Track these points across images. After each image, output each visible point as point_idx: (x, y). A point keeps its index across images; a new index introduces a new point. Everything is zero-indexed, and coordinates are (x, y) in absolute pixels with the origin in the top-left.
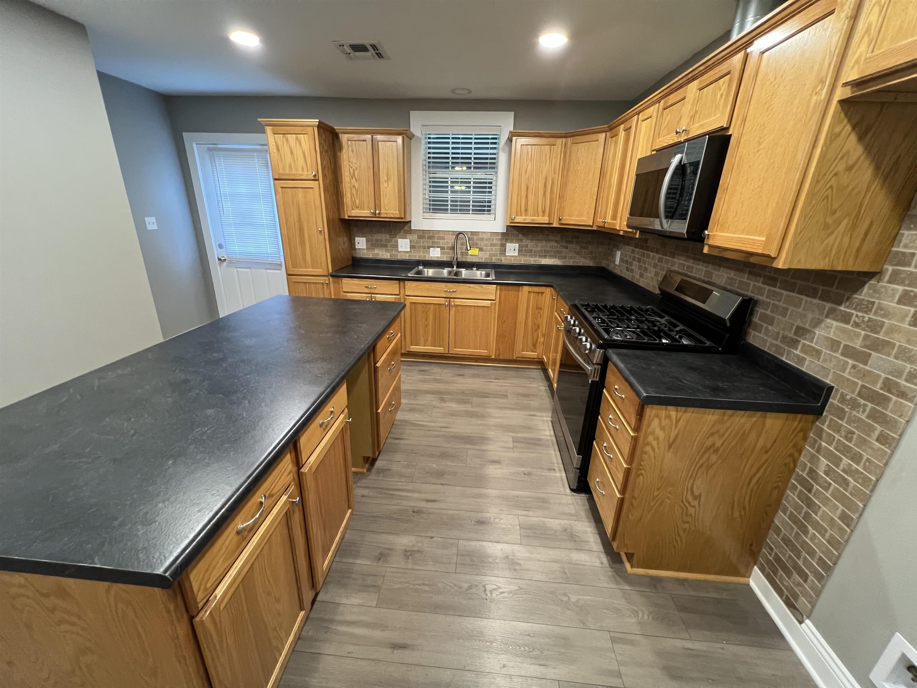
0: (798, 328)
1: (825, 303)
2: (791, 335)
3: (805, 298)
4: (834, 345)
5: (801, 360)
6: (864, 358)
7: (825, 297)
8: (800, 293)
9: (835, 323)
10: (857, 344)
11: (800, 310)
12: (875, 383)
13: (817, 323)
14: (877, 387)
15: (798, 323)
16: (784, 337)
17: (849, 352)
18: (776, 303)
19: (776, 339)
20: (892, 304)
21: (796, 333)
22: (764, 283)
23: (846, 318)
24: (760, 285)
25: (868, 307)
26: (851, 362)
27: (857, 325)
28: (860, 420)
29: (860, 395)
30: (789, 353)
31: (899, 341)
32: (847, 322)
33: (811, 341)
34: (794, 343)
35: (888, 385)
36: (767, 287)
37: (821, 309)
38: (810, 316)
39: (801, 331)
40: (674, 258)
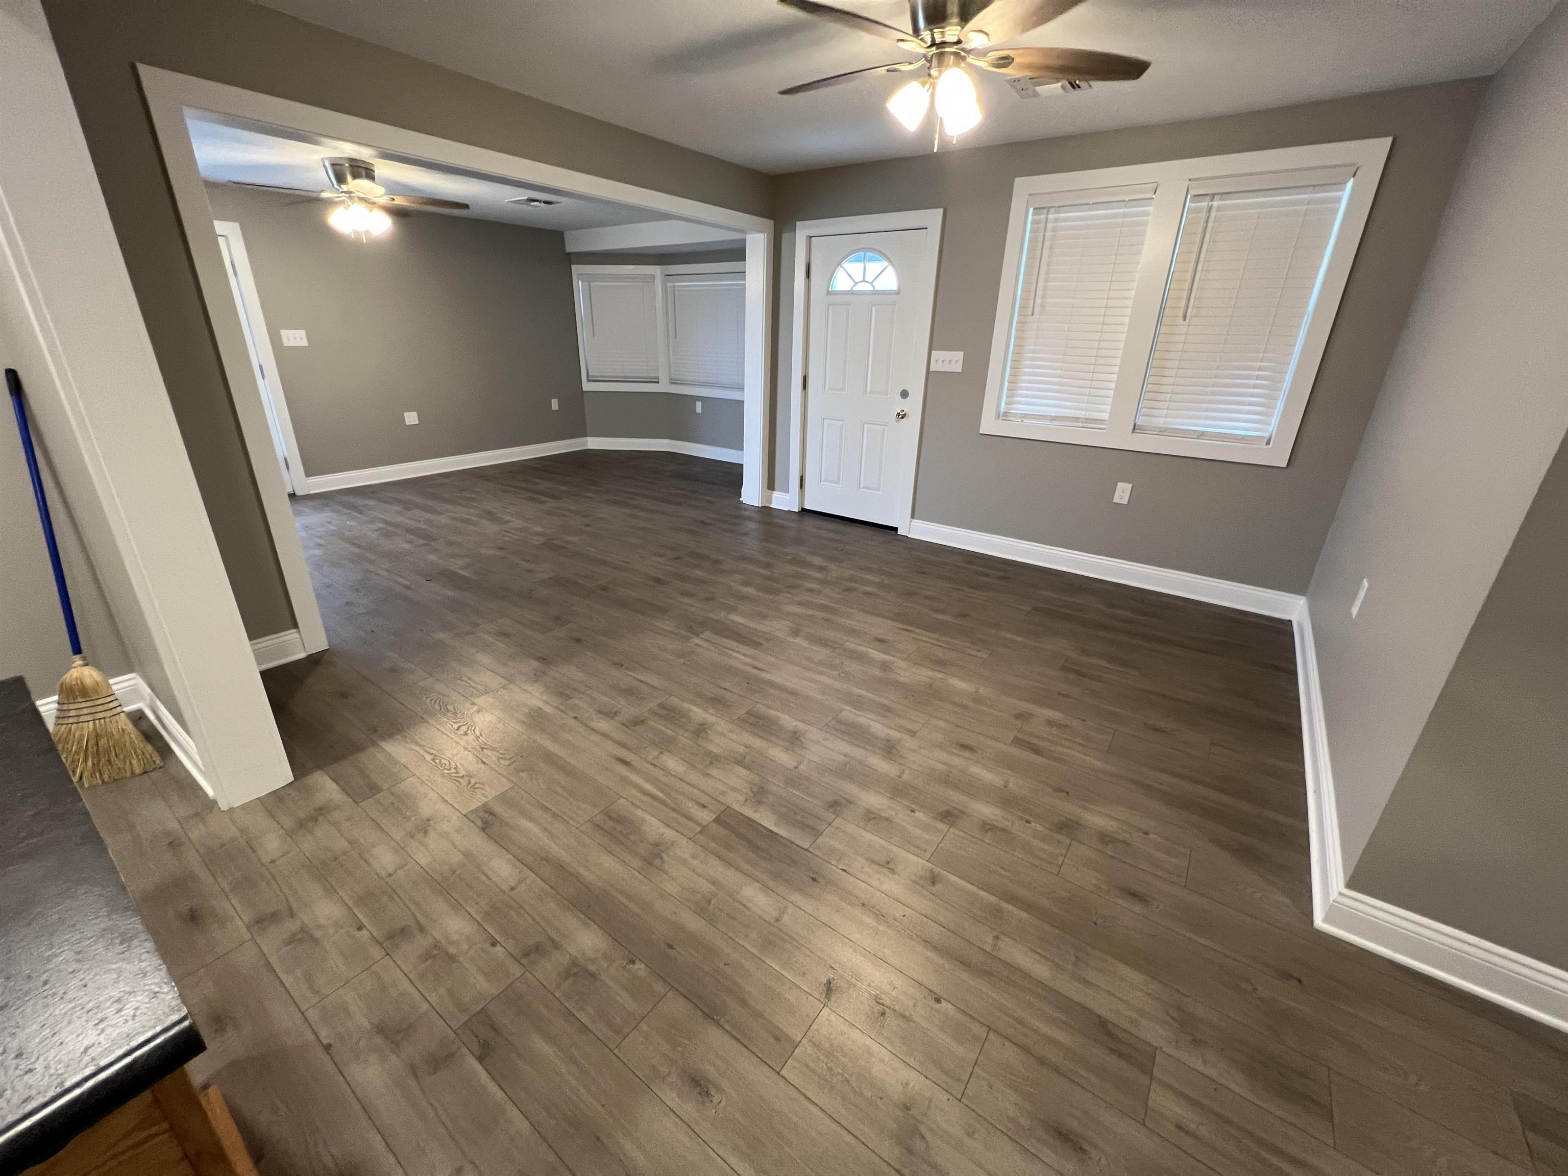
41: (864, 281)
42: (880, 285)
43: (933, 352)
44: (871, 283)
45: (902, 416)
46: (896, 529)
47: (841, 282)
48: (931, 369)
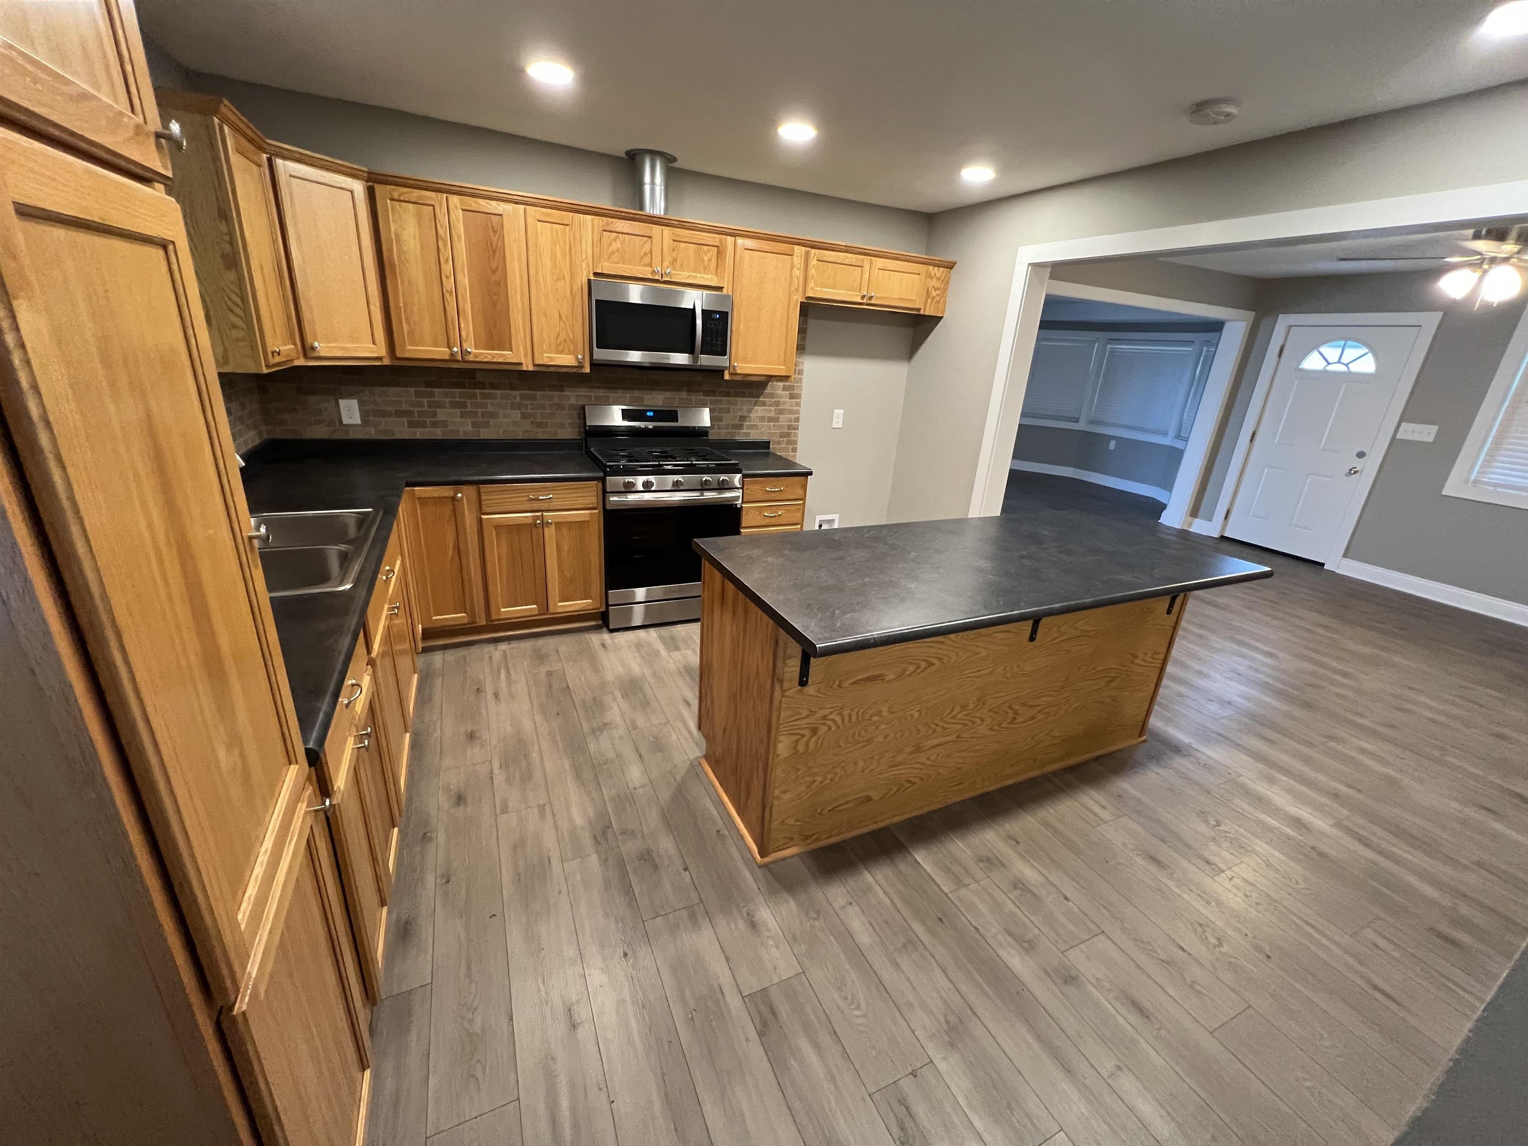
0: (741, 417)
1: (737, 399)
2: (737, 422)
3: (739, 399)
4: (762, 419)
5: (748, 434)
6: (777, 420)
7: (751, 395)
8: (735, 396)
9: (760, 408)
10: (772, 414)
11: (738, 407)
12: (784, 428)
13: (750, 411)
14: (786, 430)
15: (740, 414)
16: (733, 425)
17: (771, 419)
18: (719, 406)
19: (728, 428)
20: (780, 392)
21: (740, 421)
22: (704, 395)
23: (764, 404)
24: (702, 397)
25: (772, 396)
26: (772, 424)
27: (770, 406)
28: (784, 448)
29: (780, 437)
30: (739, 433)
31: (787, 406)
32: (765, 406)
33: (750, 422)
34: (740, 427)
35: (789, 427)
36: (709, 398)
37: (750, 402)
38: (745, 408)
39: (743, 418)
40: (563, 391)
41: (1339, 362)
42: (1355, 368)
43: (1403, 424)
44: (1347, 365)
45: (1353, 472)
46: (1323, 565)
47: (1312, 362)
48: (1398, 437)
